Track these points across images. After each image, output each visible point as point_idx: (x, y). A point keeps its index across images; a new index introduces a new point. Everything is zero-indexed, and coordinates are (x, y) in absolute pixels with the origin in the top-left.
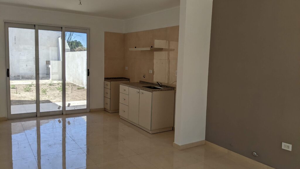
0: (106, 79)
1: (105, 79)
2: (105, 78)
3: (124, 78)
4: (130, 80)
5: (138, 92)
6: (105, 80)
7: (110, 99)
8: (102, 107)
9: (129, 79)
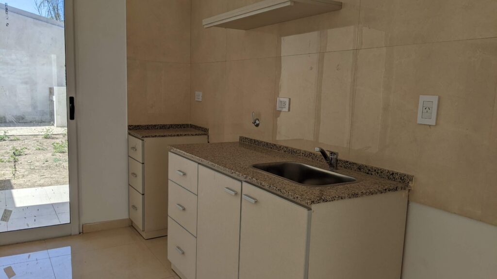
0: (133, 129)
1: (129, 129)
2: (129, 126)
3: (192, 126)
4: (210, 132)
5: (236, 194)
6: (129, 134)
7: (141, 196)
8: (125, 216)
9: (204, 131)
